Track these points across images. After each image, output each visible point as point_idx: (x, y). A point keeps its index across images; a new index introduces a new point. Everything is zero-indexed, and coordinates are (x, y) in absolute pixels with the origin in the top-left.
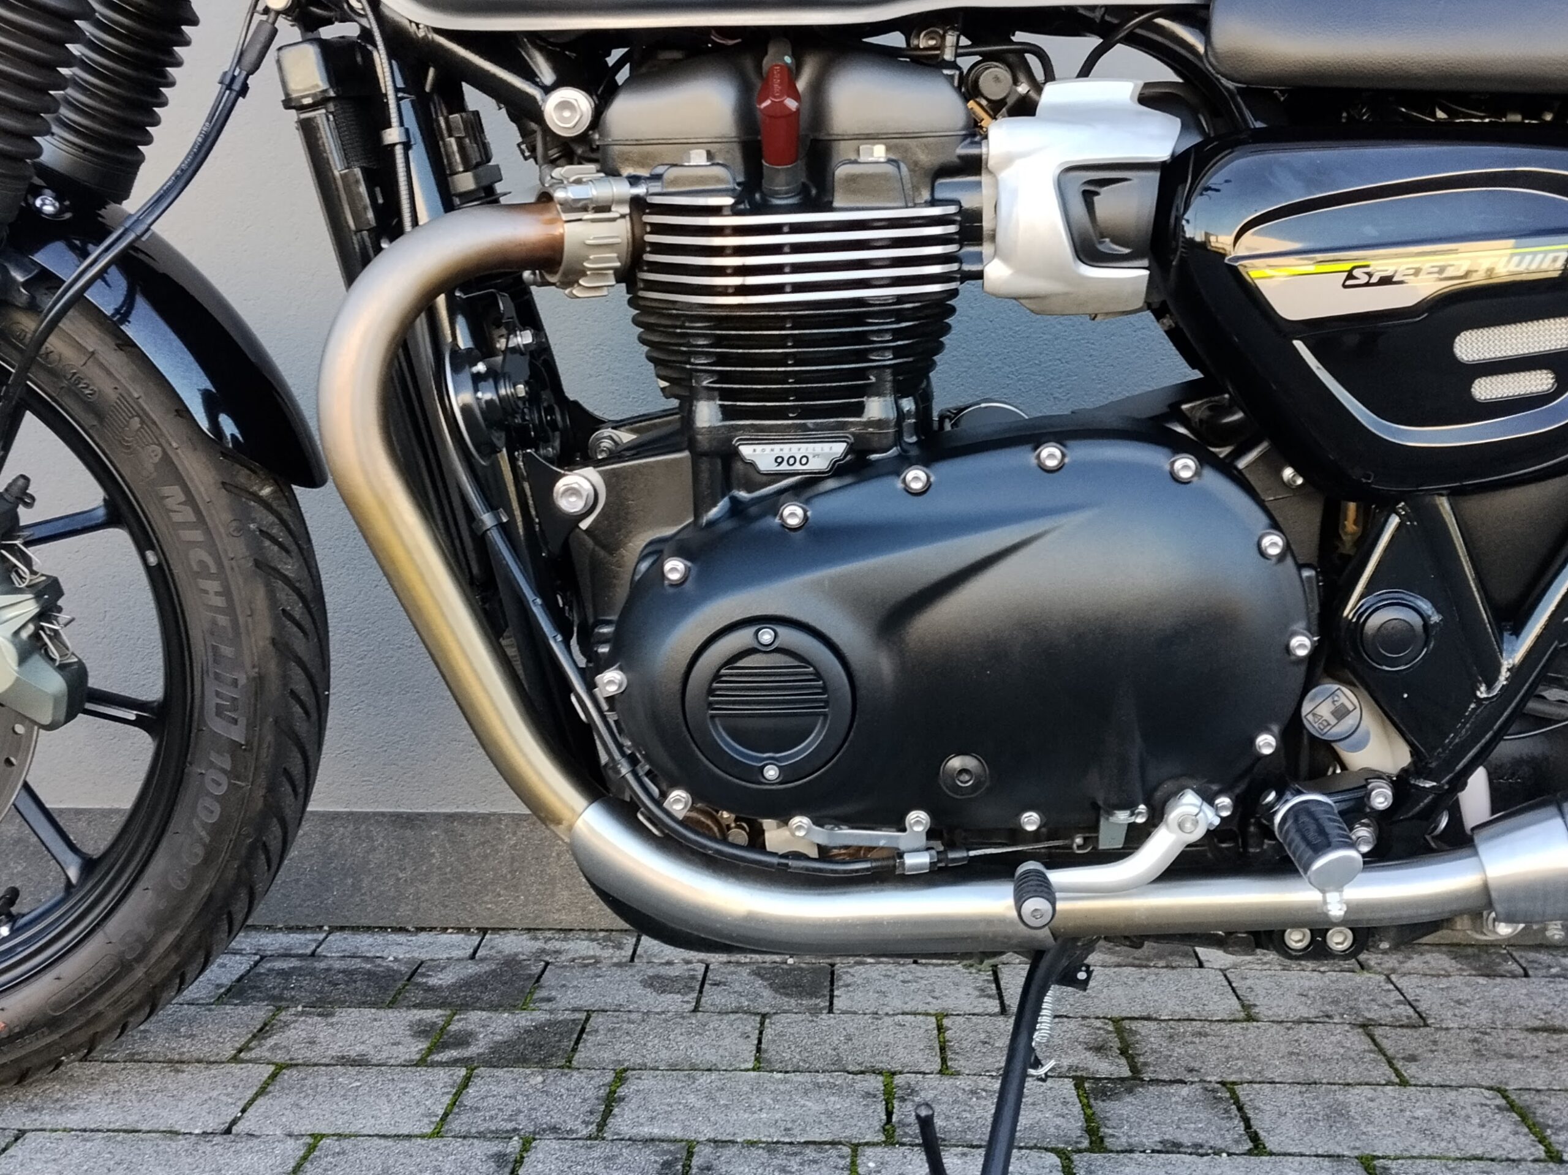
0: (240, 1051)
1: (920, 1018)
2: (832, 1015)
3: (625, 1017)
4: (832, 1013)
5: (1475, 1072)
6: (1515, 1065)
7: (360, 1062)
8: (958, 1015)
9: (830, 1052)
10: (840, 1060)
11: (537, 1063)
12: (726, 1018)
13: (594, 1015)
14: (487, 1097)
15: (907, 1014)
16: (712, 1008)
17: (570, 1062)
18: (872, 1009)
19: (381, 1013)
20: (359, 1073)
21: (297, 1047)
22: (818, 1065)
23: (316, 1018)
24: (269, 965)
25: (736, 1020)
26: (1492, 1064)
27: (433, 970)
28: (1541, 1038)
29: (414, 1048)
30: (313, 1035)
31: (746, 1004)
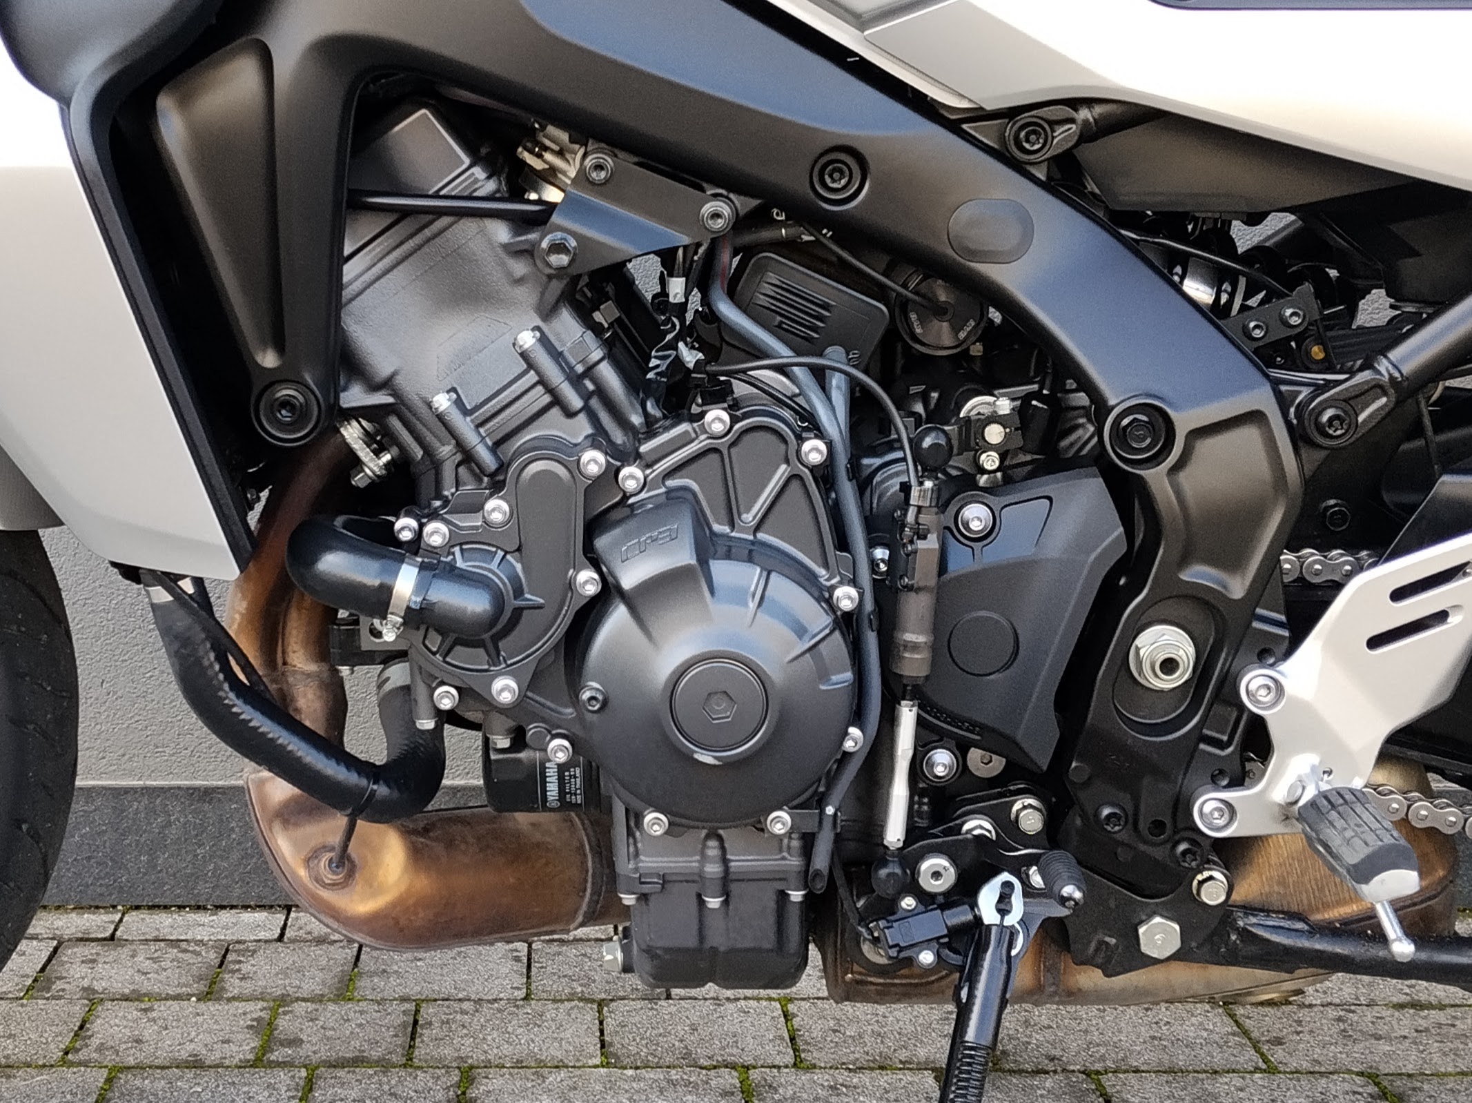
0: (66, 1052)
1: (764, 1003)
2: (671, 1001)
3: (456, 1005)
4: (671, 999)
5: (1344, 1056)
6: (1385, 1047)
9: (676, 1043)
10: (689, 1053)
11: (377, 1061)
12: (559, 1004)
13: (423, 1004)
15: (750, 999)
16: (545, 996)
17: (411, 1060)
19: (203, 1006)
20: (197, 1075)
21: (124, 1046)
22: (669, 1059)
23: (135, 1012)
24: (70, 951)
25: (572, 1008)
26: (1359, 1047)
27: (243, 956)
28: (1407, 1015)
29: (246, 1046)
30: (137, 1033)
31: (579, 989)
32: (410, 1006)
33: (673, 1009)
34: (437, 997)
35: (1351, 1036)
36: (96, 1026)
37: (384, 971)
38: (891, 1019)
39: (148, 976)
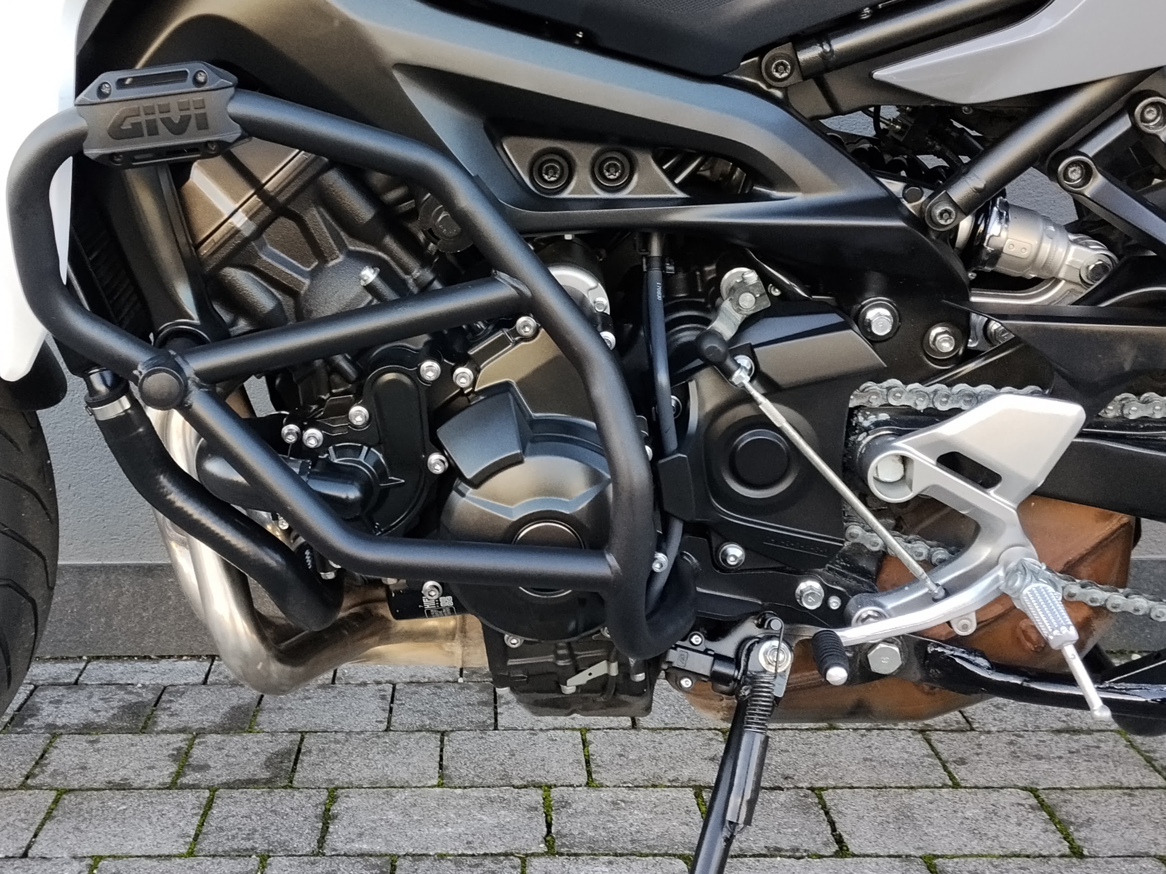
0: (27, 778)
1: (568, 732)
2: (497, 732)
3: (331, 736)
4: (498, 730)
5: (1012, 773)
6: (1044, 765)
7: (123, 787)
8: (598, 729)
9: (498, 767)
10: (506, 775)
11: (265, 784)
12: (411, 735)
13: (307, 736)
14: (228, 817)
15: (557, 729)
16: (401, 728)
17: (291, 782)
18: (529, 726)
19: (136, 738)
20: (124, 796)
21: (72, 772)
22: (490, 780)
23: (85, 744)
24: (42, 693)
25: (421, 738)
26: (1025, 766)
27: (174, 696)
28: (1064, 739)
29: (166, 771)
30: (84, 761)
31: (428, 722)
32: (298, 737)
33: (498, 738)
34: (317, 729)
35: (1018, 757)
36: (53, 755)
37: (280, 708)
38: (665, 745)
39: (99, 714)
